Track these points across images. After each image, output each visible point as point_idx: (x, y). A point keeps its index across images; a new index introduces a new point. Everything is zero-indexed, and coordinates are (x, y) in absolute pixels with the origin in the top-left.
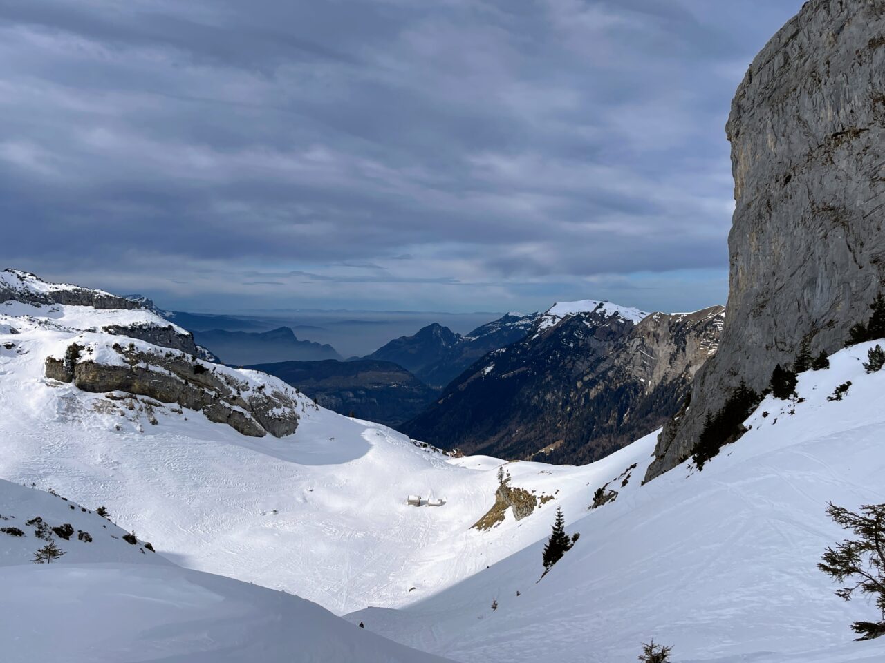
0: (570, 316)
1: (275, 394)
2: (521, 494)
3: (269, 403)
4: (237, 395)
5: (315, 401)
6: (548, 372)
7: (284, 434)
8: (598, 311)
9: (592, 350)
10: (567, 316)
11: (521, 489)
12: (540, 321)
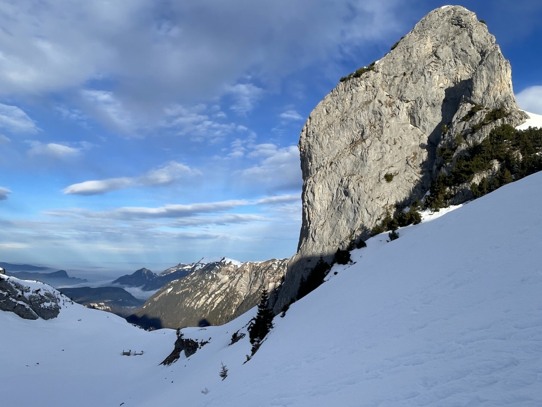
0: (210, 264)
1: (46, 294)
2: (190, 342)
3: (42, 300)
4: (21, 295)
5: (72, 299)
6: (199, 290)
7: (50, 318)
8: (222, 261)
9: (219, 279)
10: (208, 264)
11: (189, 339)
12: (195, 266)
